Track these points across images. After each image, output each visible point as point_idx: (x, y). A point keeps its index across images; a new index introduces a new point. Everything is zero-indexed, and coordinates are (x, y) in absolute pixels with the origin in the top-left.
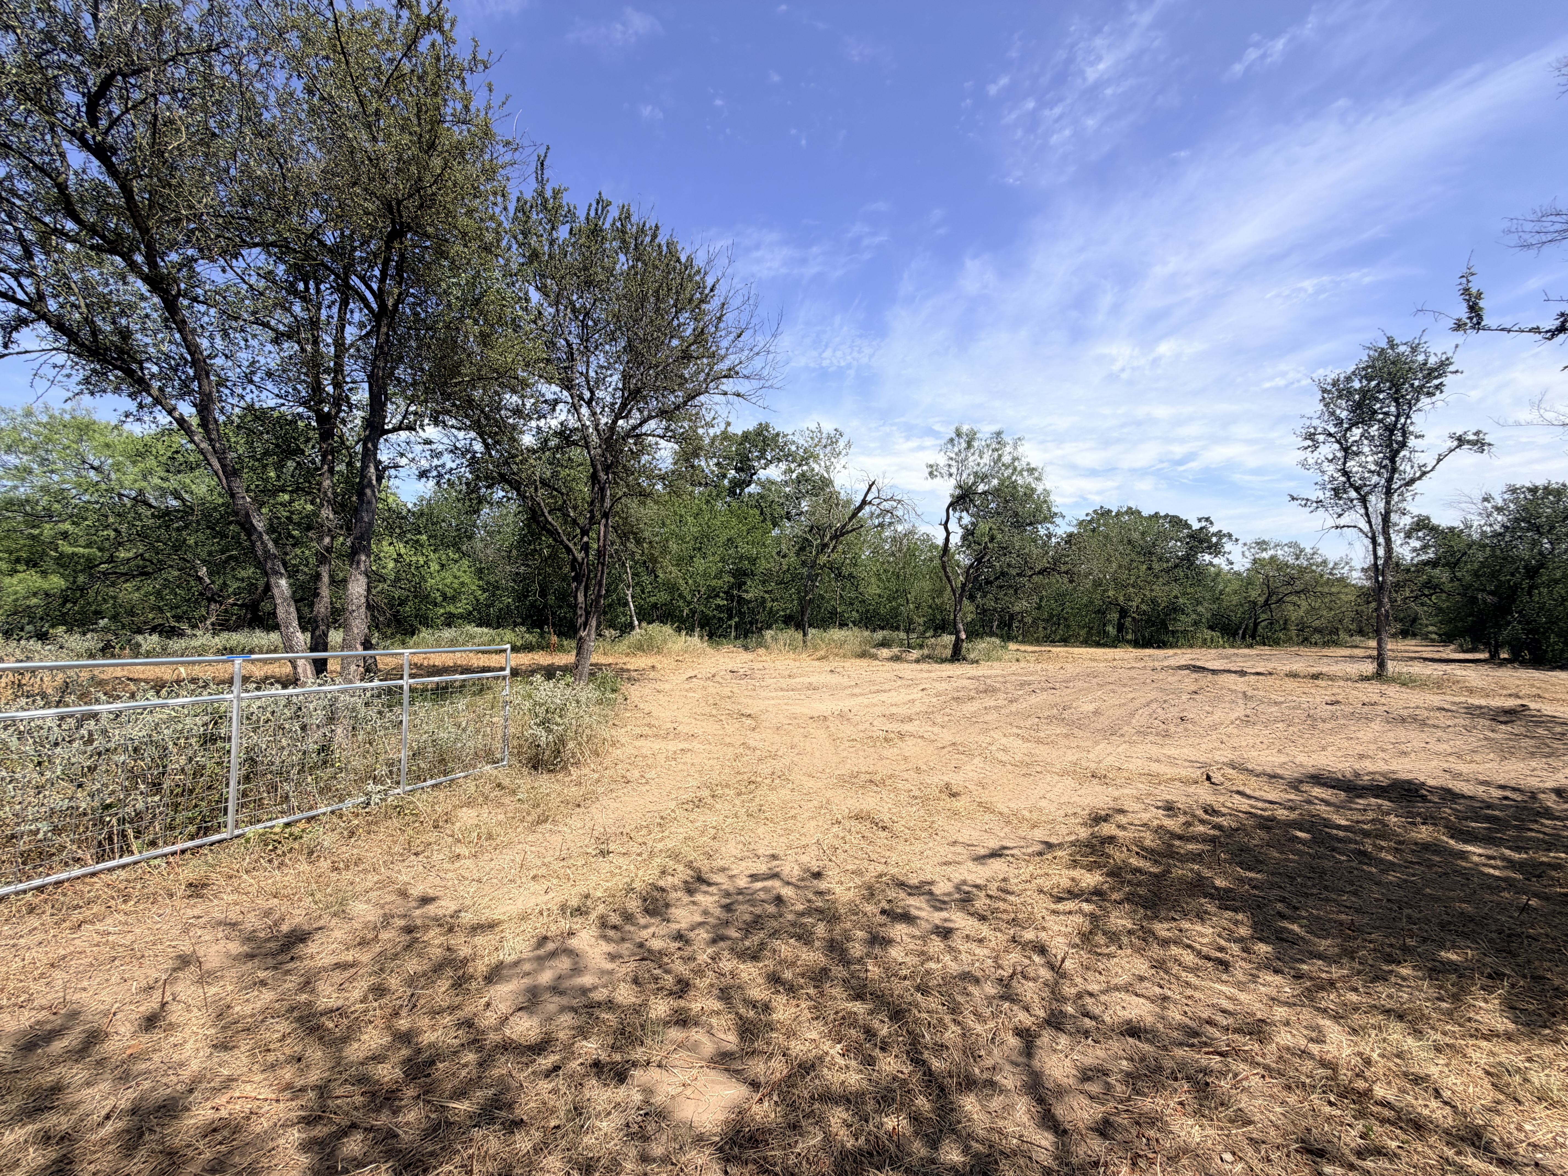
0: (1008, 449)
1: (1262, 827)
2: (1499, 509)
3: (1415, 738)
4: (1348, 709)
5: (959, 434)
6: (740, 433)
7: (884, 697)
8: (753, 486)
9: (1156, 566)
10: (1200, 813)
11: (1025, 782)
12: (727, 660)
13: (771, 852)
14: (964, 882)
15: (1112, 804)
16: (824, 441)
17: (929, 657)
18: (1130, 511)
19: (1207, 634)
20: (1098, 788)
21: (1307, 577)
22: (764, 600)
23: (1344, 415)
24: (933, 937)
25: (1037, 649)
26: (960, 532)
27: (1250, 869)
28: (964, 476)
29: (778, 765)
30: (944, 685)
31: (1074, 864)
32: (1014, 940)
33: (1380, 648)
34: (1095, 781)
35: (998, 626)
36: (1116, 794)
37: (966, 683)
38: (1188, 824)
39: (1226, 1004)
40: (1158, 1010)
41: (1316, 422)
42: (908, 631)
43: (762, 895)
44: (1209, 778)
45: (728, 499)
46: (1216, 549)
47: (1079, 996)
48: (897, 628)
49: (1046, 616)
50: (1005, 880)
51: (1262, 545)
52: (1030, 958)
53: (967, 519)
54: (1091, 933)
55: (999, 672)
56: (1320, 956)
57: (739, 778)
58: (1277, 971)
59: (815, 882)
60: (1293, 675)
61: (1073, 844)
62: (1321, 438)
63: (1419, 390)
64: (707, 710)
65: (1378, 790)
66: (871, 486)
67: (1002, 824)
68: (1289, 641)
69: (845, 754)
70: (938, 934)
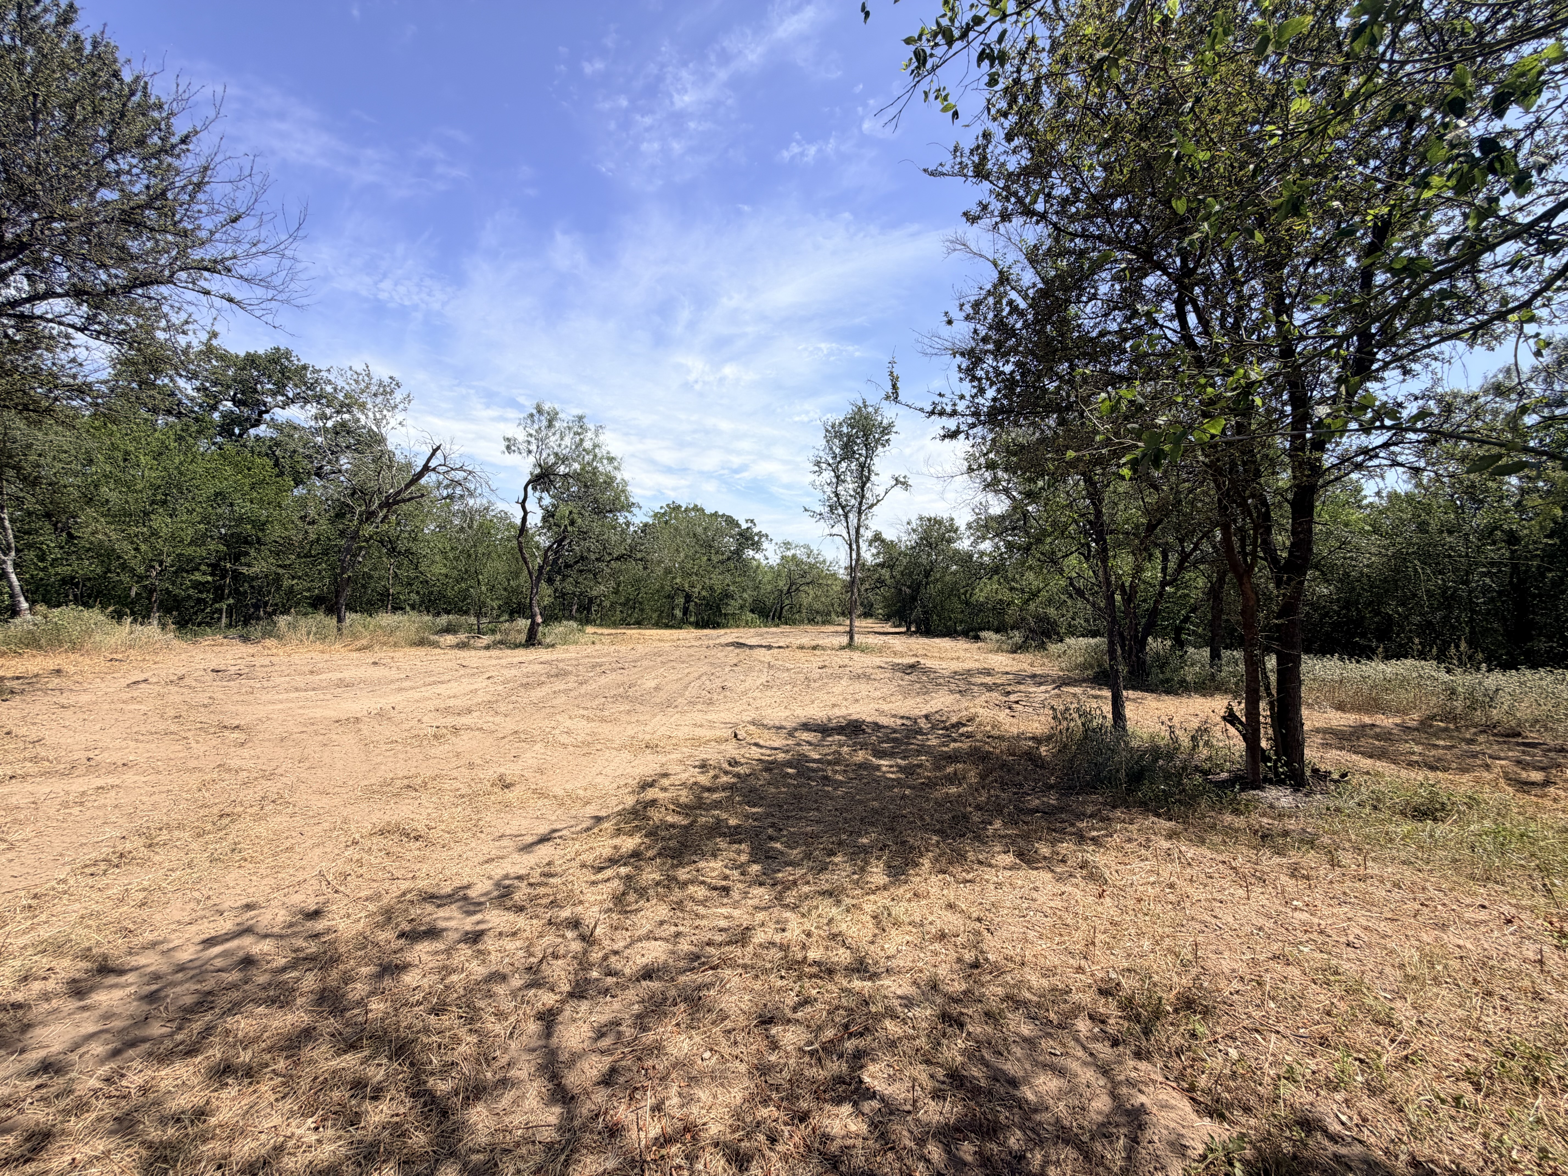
0: (590, 435)
1: (767, 770)
2: (914, 531)
3: (863, 688)
4: (830, 671)
5: (540, 411)
6: (242, 354)
7: (441, 689)
8: (263, 427)
9: (715, 559)
10: (726, 766)
11: (584, 761)
12: (209, 655)
13: (244, 902)
14: (506, 877)
15: (659, 770)
16: (374, 389)
17: (501, 642)
18: (696, 508)
19: (750, 616)
20: (650, 757)
21: (815, 572)
22: (278, 578)
23: (837, 451)
24: (462, 945)
25: (613, 631)
26: (540, 513)
27: (754, 806)
28: (544, 455)
29: (273, 787)
30: (514, 672)
31: (618, 832)
32: (550, 923)
33: (851, 625)
34: (648, 751)
35: (578, 610)
36: (664, 760)
37: (538, 668)
38: (716, 777)
39: (723, 924)
40: (671, 947)
41: (822, 454)
42: (478, 615)
43: (219, 963)
44: (736, 736)
45: (219, 439)
46: (757, 546)
47: (605, 958)
48: (466, 613)
49: (623, 600)
50: (549, 864)
51: (787, 545)
52: (563, 936)
53: (547, 500)
54: (623, 894)
55: (574, 655)
56: (791, 864)
57: (202, 812)
58: (761, 884)
59: (309, 924)
60: (801, 648)
61: (619, 814)
62: (824, 466)
63: (877, 441)
64: (161, 726)
65: (840, 730)
66: (435, 451)
67: (555, 807)
68: (802, 622)
69: (380, 759)
70: (466, 941)
